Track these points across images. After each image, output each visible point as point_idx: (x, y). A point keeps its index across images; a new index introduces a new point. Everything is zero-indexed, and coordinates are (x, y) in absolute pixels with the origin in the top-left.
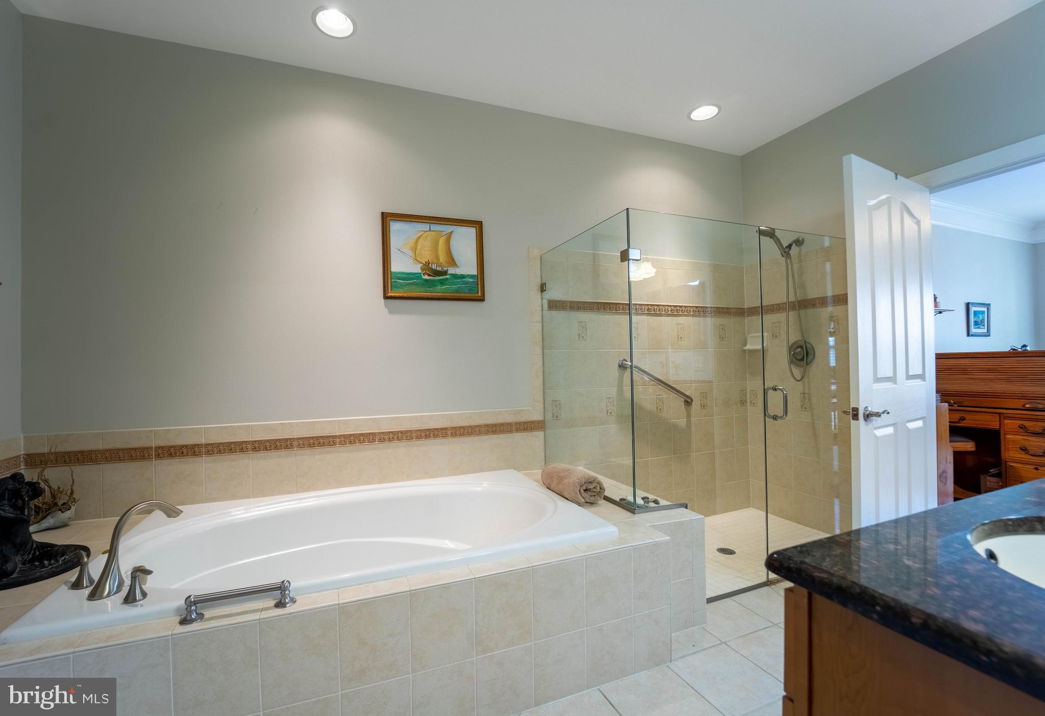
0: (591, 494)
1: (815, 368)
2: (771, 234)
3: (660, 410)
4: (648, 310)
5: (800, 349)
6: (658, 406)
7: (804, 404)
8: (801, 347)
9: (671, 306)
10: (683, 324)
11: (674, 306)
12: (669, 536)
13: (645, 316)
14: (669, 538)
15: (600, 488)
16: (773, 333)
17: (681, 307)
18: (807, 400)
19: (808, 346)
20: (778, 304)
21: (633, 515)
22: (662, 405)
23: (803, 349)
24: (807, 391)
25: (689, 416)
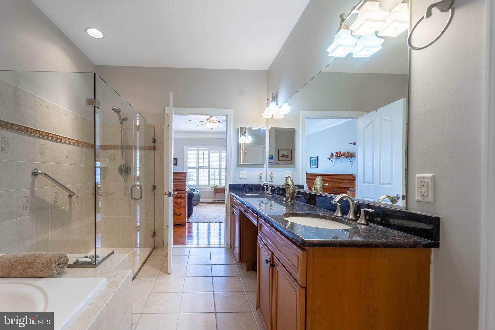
0: (60, 267)
1: (131, 177)
2: (117, 111)
3: (56, 202)
4: (51, 137)
5: (125, 168)
6: (55, 199)
7: (126, 193)
8: (126, 167)
9: (63, 137)
10: (69, 149)
11: (65, 137)
12: (131, 270)
13: (48, 141)
14: (131, 271)
15: (66, 260)
16: (111, 159)
17: (68, 138)
18: (127, 191)
19: (129, 166)
20: (114, 146)
21: (95, 268)
22: (57, 199)
23: (126, 168)
24: (127, 187)
25: (71, 204)
